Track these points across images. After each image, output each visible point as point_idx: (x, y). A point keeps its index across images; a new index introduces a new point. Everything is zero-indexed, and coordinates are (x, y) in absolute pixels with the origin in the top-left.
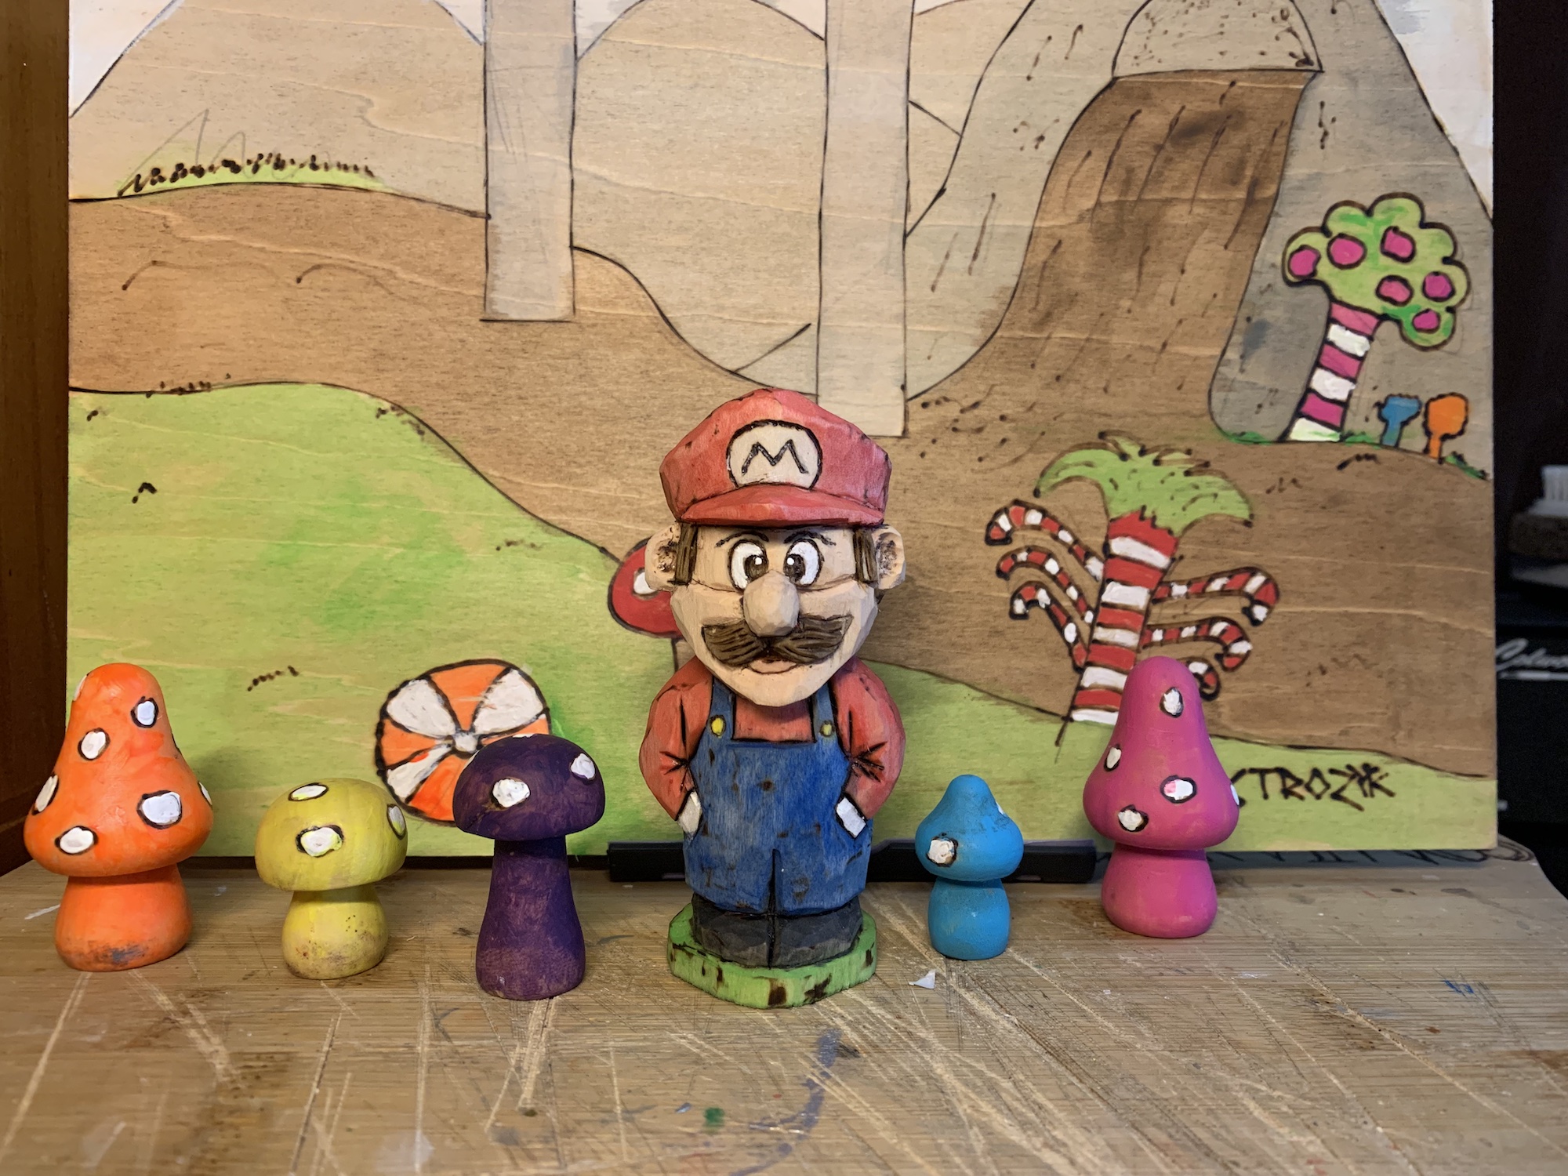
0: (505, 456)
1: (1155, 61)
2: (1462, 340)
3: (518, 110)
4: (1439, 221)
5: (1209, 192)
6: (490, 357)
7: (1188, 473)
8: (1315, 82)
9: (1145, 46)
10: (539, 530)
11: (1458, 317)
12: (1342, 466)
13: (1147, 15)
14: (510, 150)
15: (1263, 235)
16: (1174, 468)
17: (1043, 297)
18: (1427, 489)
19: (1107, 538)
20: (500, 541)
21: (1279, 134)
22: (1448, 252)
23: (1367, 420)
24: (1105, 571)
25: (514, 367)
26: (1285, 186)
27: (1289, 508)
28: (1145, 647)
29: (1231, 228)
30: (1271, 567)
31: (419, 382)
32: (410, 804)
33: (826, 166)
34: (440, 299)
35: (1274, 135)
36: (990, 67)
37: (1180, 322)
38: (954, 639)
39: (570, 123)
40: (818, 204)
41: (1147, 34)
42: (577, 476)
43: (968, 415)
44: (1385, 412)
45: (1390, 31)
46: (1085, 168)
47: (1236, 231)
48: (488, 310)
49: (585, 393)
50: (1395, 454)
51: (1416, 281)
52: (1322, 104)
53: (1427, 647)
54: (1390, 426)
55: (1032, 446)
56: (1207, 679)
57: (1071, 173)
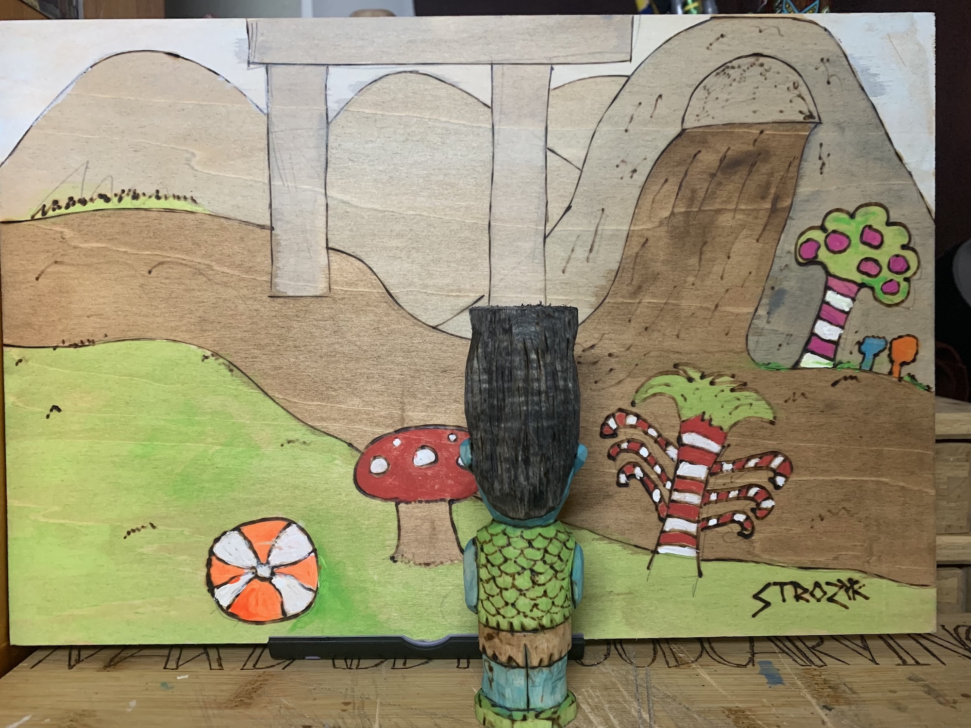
0: (286, 385)
1: (710, 118)
2: (914, 300)
3: (291, 158)
4: (899, 221)
5: (746, 204)
6: (275, 320)
7: (732, 390)
8: (816, 130)
9: (704, 108)
10: (308, 432)
11: (912, 285)
12: (835, 384)
13: (705, 87)
14: (286, 185)
15: (782, 232)
16: (723, 387)
17: (636, 276)
18: (891, 398)
19: (680, 433)
20: (283, 440)
21: (792, 165)
22: (905, 242)
23: (851, 353)
24: (678, 455)
25: (291, 327)
26: (798, 199)
27: (800, 412)
28: (704, 505)
29: (761, 227)
30: (787, 451)
31: (229, 338)
32: (230, 610)
33: (493, 192)
34: (242, 284)
35: (789, 166)
36: (601, 124)
37: (727, 290)
39: (324, 166)
40: (488, 217)
41: (705, 100)
42: (333, 397)
43: (587, 353)
44: (863, 348)
45: (867, 95)
46: (664, 190)
47: (764, 230)
48: (273, 290)
49: (338, 343)
50: (869, 375)
51: (884, 262)
52: (821, 145)
53: (891, 502)
54: (866, 356)
55: (630, 373)
56: (745, 525)
57: (654, 194)
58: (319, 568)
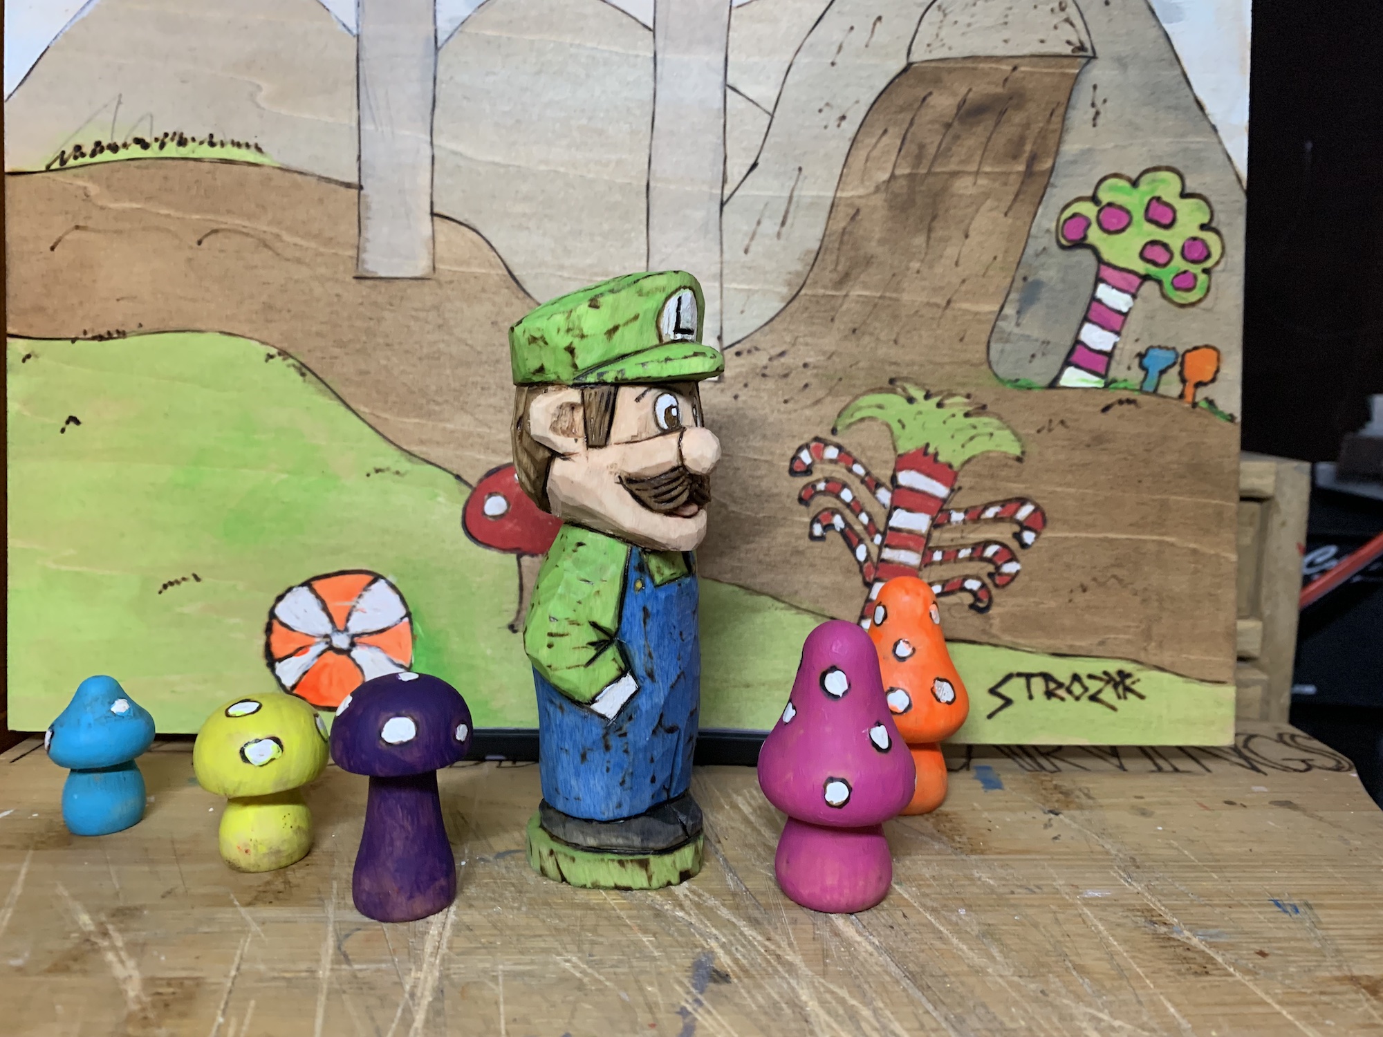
0: (374, 395)
1: (946, 49)
2: (1217, 298)
3: (387, 94)
4: (1198, 191)
5: (992, 165)
6: (361, 309)
7: (967, 415)
8: (1088, 67)
9: (937, 35)
10: (403, 459)
11: (1213, 279)
12: (1106, 409)
13: (939, 7)
14: (380, 129)
15: (1040, 203)
16: (954, 410)
17: (843, 260)
18: (1181, 431)
19: (896, 471)
20: (370, 470)
21: (1056, 114)
22: (1206, 220)
23: (1129, 368)
24: (892, 499)
25: (383, 318)
26: (1061, 160)
27: (1057, 446)
28: (925, 566)
29: (1011, 197)
30: (1040, 498)
31: (301, 331)
32: (295, 692)
33: (654, 143)
34: (319, 260)
35: (1051, 114)
36: (799, 55)
37: (964, 281)
38: (761, 557)
39: (430, 106)
40: (646, 177)
41: (939, 25)
42: (436, 413)
43: (775, 363)
44: (1146, 361)
45: (1158, 20)
46: (881, 145)
47: (1015, 200)
48: (360, 269)
49: (443, 341)
50: (1153, 399)
51: (1176, 246)
52: (1095, 87)
53: (1178, 569)
54: (1149, 374)
55: (830, 390)
56: (980, 594)
57: (870, 148)
58: (414, 637)
